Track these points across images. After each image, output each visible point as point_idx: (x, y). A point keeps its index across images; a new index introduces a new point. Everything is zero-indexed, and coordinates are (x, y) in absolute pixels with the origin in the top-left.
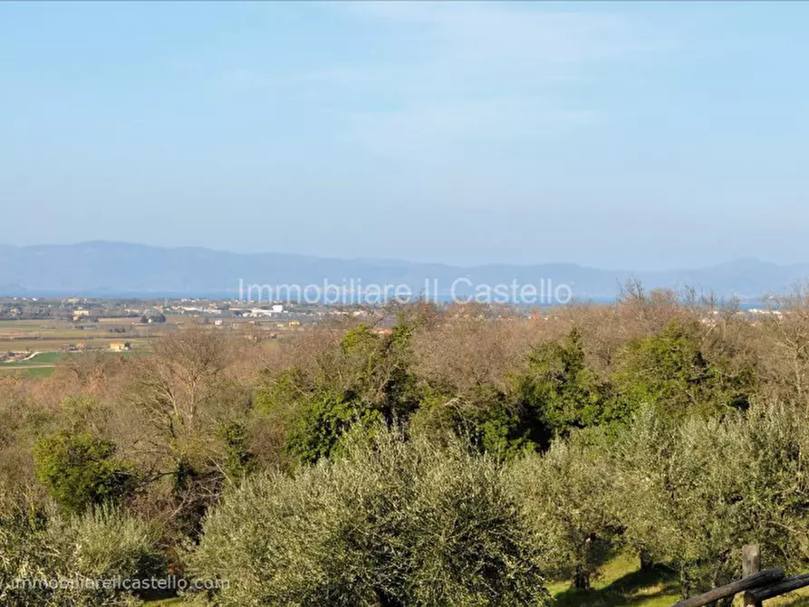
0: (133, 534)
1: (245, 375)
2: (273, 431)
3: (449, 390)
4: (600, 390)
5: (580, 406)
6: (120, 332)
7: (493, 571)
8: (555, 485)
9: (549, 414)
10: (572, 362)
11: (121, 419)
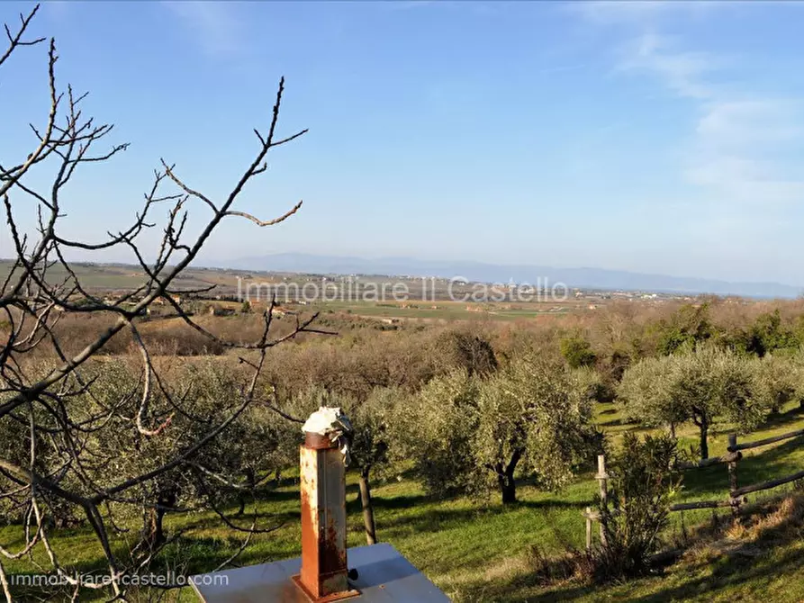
0: (596, 378)
1: (640, 320)
2: (652, 342)
3: (723, 331)
4: (787, 334)
5: (777, 340)
6: (593, 302)
7: (741, 402)
8: (766, 371)
9: (764, 342)
10: (775, 322)
11: (593, 335)
